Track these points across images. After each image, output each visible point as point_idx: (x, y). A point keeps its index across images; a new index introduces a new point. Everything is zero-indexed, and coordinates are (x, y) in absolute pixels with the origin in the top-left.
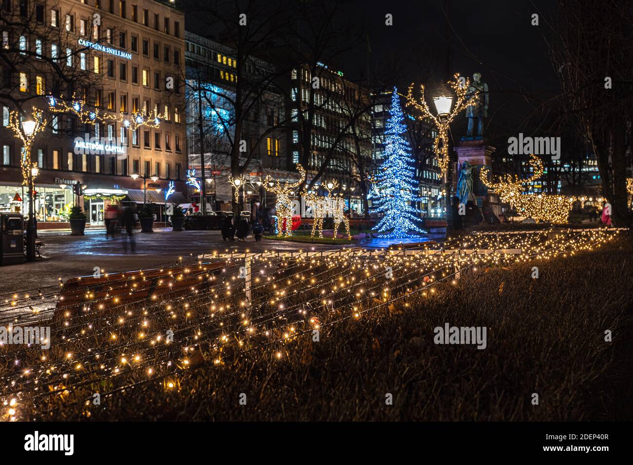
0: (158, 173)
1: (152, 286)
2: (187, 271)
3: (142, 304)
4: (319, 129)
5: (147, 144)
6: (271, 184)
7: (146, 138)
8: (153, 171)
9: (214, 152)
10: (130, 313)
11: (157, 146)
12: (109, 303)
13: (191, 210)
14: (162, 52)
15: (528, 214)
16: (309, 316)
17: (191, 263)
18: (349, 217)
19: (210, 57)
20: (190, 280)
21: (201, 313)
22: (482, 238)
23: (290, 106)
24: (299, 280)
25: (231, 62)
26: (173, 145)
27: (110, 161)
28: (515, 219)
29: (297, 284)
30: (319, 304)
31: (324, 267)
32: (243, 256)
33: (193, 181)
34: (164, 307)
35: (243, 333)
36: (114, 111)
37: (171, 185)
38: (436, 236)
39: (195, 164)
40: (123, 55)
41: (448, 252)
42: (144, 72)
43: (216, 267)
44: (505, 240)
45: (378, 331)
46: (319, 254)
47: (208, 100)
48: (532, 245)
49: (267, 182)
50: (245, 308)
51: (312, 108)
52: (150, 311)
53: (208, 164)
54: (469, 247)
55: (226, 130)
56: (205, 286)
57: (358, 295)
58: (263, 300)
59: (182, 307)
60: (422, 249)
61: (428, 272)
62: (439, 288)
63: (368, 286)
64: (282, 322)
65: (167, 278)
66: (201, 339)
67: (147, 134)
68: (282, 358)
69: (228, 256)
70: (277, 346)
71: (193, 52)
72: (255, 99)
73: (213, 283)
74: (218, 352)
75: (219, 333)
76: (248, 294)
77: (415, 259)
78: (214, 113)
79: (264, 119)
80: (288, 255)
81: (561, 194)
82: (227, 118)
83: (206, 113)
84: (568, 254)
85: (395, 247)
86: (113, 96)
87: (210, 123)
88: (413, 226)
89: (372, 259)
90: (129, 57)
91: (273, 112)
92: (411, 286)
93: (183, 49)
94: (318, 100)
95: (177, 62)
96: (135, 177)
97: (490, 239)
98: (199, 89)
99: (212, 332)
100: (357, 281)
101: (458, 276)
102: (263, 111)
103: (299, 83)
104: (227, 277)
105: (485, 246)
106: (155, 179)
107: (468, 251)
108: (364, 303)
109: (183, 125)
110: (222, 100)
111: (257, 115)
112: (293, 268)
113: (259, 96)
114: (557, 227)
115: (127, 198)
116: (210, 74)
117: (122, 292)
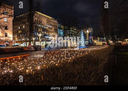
1: (54, 53)
4: (73, 35)
10: (52, 56)
11: (55, 37)
12: (49, 55)
14: (55, 26)
15: (98, 44)
16: (73, 56)
17: (59, 50)
20: (59, 52)
21: (60, 56)
22: (92, 47)
23: (70, 32)
25: (63, 27)
28: (96, 45)
29: (71, 53)
31: (74, 51)
32: (65, 49)
34: (56, 56)
35: (65, 58)
36: (50, 33)
41: (89, 49)
42: (53, 28)
43: (62, 51)
44: (95, 47)
45: (81, 58)
46: (73, 49)
47: (60, 32)
48: (98, 48)
50: (65, 56)
51: (72, 32)
52: (54, 56)
56: (60, 53)
58: (67, 55)
59: (58, 56)
60: (86, 48)
61: (86, 51)
62: (88, 53)
63: (79, 53)
64: (69, 57)
65: (56, 52)
67: (53, 36)
70: (69, 60)
71: (59, 26)
74: (62, 61)
76: (65, 54)
80: (70, 49)
81: (101, 42)
82: (63, 33)
84: (102, 49)
85: (82, 48)
86: (49, 31)
87: (61, 34)
88: (84, 46)
89: (80, 50)
90: (51, 27)
91: (68, 33)
92: (84, 53)
94: (73, 31)
95: (57, 27)
98: (59, 30)
99: (61, 58)
101: (90, 51)
103: (71, 29)
104: (63, 52)
108: (79, 55)
110: (62, 31)
111: (66, 33)
112: (71, 51)
113: (66, 31)
114: (101, 45)
116: (61, 29)
117: (51, 54)
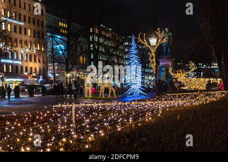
0: (36, 72)
1: (34, 119)
2: (48, 112)
3: (30, 126)
4: (102, 52)
5: (31, 60)
6: (83, 76)
7: (30, 57)
8: (34, 71)
9: (59, 63)
10: (25, 130)
11: (35, 61)
12: (16, 126)
13: (49, 87)
14: (36, 22)
15: (189, 86)
16: (99, 130)
17: (50, 109)
18: (115, 89)
19: (56, 23)
20: (50, 116)
21: (54, 129)
22: (170, 96)
23: (90, 43)
24: (95, 115)
25: (65, 25)
26: (41, 60)
27: (15, 67)
28: (184, 88)
29: (94, 117)
30: (104, 125)
31: (105, 109)
32: (71, 105)
33: (50, 75)
34: (39, 127)
35: (72, 138)
36: (17, 46)
37: (41, 77)
38: (151, 96)
39: (51, 68)
40: (20, 23)
41: (156, 102)
42: (29, 30)
43: (60, 110)
44: (180, 97)
45: (128, 136)
46: (102, 104)
47: (56, 41)
48: (191, 99)
49: (80, 75)
50: (73, 127)
51: (99, 44)
52: (33, 129)
53: (56, 68)
54: (165, 100)
55: (63, 54)
56: (56, 118)
57: (119, 121)
58: (80, 124)
59: (46, 127)
60: (146, 101)
61: (148, 111)
62: (153, 117)
63: (123, 117)
64: (88, 133)
65: (40, 115)
66: (55, 140)
67: (30, 56)
68: (88, 148)
69: (65, 106)
71: (49, 21)
72: (75, 41)
73: (59, 117)
74: (62, 146)
75: (62, 138)
76: (74, 121)
77: (143, 105)
78: (58, 46)
79: (79, 49)
80: (89, 105)
81: (203, 77)
82: (64, 48)
83: (55, 47)
84: (206, 102)
85: (134, 101)
86: (16, 40)
87: (56, 51)
88: (141, 92)
89: (125, 106)
90: (23, 24)
91: (82, 46)
92: (141, 117)
93: (45, 20)
94: (101, 40)
95: (42, 26)
96: (26, 74)
97: (173, 96)
98: (52, 37)
100: (119, 115)
101: (160, 112)
102: (78, 45)
103: (93, 34)
104: (65, 115)
105: (171, 100)
106: (34, 74)
107: (165, 102)
108: (122, 124)
109: (46, 52)
110: (62, 41)
111: (76, 47)
112: (92, 110)
113: (77, 39)
114: (201, 91)
115: (23, 82)
116: (56, 30)
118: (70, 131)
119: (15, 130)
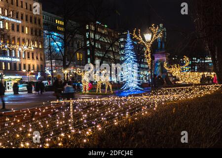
0: (34, 69)
1: (33, 115)
2: (47, 108)
3: (29, 122)
4: (98, 49)
5: (29, 57)
6: (80, 72)
7: (28, 55)
8: (32, 68)
9: (56, 59)
10: (24, 126)
11: (33, 58)
12: (16, 122)
14: (33, 20)
15: (184, 80)
16: (96, 124)
17: (49, 105)
18: (111, 84)
19: (53, 21)
20: (48, 112)
21: (53, 125)
22: (165, 90)
23: (86, 40)
24: (92, 110)
25: (62, 23)
26: (39, 58)
27: (14, 65)
28: (179, 82)
29: (91, 112)
30: (101, 119)
31: (102, 104)
32: (69, 101)
33: (48, 72)
34: (38, 123)
35: (70, 133)
36: (15, 44)
37: (39, 74)
38: (147, 91)
39: (49, 65)
40: (18, 21)
41: (152, 97)
42: (26, 28)
43: (58, 106)
44: (175, 91)
45: (125, 130)
46: (99, 100)
47: (53, 39)
48: (186, 93)
49: (78, 71)
50: (71, 122)
51: (95, 40)
52: (32, 125)
53: (54, 65)
54: (160, 94)
55: (60, 50)
56: (54, 114)
57: (116, 115)
58: (78, 119)
59: (45, 123)
60: (142, 96)
61: (144, 105)
62: (149, 111)
63: (120, 111)
64: (86, 127)
65: (39, 111)
66: (53, 135)
67: (28, 53)
68: (86, 142)
69: (63, 102)
70: (84, 137)
71: (46, 19)
72: (71, 38)
73: (57, 113)
74: (60, 141)
75: (60, 133)
76: (72, 117)
77: (139, 100)
78: (55, 44)
79: (76, 45)
80: (87, 100)
81: (197, 72)
82: (61, 45)
83: (52, 44)
84: (200, 96)
85: (130, 96)
86: (14, 38)
87: (54, 48)
88: (137, 87)
89: (121, 100)
90: (20, 22)
91: (79, 43)
92: (137, 111)
93: (42, 18)
94: (97, 37)
95: (39, 23)
96: (24, 71)
97: (169, 91)
98: (49, 34)
99: (57, 133)
100: (115, 110)
101: (156, 106)
102: (75, 42)
103: (89, 31)
104: (63, 110)
105: (167, 94)
106: (32, 71)
107: (160, 96)
108: (119, 118)
109: (43, 49)
110: (59, 38)
111: (73, 44)
112: (89, 105)
113: (74, 36)
115: (21, 79)
117: (20, 117)
118: (68, 127)
119: (14, 126)
